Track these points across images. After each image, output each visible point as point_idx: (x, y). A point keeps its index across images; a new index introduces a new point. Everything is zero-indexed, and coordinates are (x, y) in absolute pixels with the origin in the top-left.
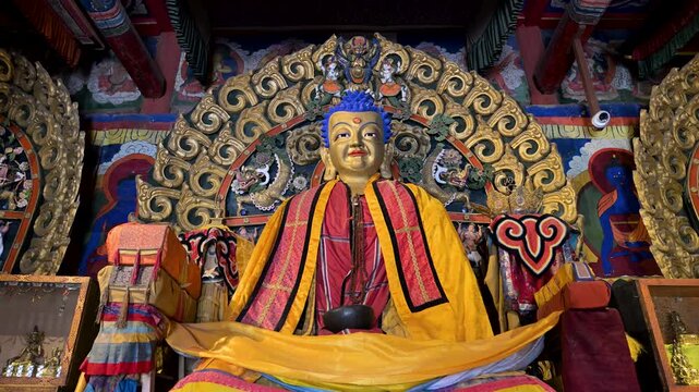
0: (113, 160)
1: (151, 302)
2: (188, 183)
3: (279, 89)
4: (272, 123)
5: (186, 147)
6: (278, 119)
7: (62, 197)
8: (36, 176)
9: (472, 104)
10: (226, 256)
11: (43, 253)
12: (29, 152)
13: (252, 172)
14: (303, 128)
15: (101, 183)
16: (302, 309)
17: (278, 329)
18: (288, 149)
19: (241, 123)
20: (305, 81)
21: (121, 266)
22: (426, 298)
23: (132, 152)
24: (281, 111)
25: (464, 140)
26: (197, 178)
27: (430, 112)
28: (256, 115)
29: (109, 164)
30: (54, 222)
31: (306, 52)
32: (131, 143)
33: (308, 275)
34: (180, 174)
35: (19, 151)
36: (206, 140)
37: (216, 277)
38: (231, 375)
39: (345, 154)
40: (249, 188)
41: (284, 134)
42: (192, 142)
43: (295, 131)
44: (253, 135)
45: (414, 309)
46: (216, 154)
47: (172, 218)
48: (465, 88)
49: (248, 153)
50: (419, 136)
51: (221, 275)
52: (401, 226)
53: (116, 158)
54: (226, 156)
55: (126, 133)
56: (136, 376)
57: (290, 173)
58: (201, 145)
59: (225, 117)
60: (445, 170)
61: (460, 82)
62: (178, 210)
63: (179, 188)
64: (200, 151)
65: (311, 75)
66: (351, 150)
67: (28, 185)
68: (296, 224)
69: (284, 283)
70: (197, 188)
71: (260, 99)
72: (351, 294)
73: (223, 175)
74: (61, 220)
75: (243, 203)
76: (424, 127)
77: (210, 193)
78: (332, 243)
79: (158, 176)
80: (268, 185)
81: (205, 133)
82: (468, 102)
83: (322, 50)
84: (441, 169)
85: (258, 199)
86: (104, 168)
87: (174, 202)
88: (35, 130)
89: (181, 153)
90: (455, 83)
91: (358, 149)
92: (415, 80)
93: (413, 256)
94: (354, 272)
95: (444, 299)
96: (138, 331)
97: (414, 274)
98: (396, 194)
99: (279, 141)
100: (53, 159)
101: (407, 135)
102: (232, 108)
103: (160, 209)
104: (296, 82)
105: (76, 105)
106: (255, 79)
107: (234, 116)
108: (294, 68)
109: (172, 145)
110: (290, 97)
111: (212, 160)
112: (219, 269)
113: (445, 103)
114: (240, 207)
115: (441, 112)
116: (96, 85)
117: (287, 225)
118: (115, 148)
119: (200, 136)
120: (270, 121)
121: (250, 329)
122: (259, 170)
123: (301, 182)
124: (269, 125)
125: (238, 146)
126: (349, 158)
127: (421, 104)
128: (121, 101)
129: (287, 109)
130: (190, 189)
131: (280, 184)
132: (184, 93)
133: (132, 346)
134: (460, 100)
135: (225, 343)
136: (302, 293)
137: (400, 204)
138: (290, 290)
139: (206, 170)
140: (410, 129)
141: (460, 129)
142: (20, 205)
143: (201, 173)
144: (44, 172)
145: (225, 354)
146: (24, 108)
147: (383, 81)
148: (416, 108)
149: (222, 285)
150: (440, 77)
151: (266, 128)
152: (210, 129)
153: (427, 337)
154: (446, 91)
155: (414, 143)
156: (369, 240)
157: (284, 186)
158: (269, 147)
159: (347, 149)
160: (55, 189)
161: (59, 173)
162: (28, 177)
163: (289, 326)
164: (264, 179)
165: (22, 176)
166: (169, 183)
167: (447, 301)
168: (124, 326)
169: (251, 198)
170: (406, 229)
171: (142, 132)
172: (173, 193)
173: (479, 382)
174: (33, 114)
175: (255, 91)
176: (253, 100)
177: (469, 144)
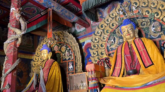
0: (84, 45)
1: (95, 77)
2: (99, 47)
3: (111, 21)
4: (112, 28)
5: (96, 40)
6: (113, 27)
7: (78, 56)
8: (73, 52)
9: (159, 8)
10: (108, 63)
11: (79, 66)
12: (70, 48)
13: (110, 42)
14: (119, 28)
15: (84, 50)
16: (123, 71)
17: (119, 77)
18: (116, 34)
19: (105, 31)
20: (116, 16)
21: (89, 72)
22: (149, 65)
23: (87, 43)
24: (113, 25)
25: (159, 18)
26: (100, 45)
27: (148, 13)
28: (108, 28)
29: (84, 46)
30: (78, 60)
31: (114, 10)
32: (86, 41)
33: (123, 64)
34: (97, 46)
35: (69, 48)
36: (99, 37)
37: (107, 67)
38: (110, 87)
39: (126, 35)
40: (111, 45)
41: (115, 31)
42: (97, 38)
43: (117, 29)
44: (108, 32)
45: (146, 67)
46: (102, 39)
47: (98, 55)
48: (156, 4)
49: (108, 37)
50: (146, 21)
51: (108, 66)
52: (140, 50)
53: (85, 44)
54: (104, 39)
55: (85, 39)
56: (96, 89)
57: (118, 39)
58: (99, 38)
59: (102, 31)
60: (155, 28)
61: (154, 3)
62: (98, 53)
63: (97, 48)
64: (99, 40)
65: (117, 15)
66: (127, 34)
67: (72, 54)
68: (119, 53)
69: (119, 67)
70: (101, 47)
71: (108, 24)
72: (133, 67)
73: (105, 43)
74: (79, 60)
75: (110, 48)
76: (147, 18)
77: (103, 48)
78: (127, 57)
79: (93, 48)
80: (114, 43)
81: (99, 36)
82: (158, 7)
83: (117, 8)
84: (154, 28)
85: (113, 47)
86: (83, 47)
87: (97, 52)
88: (70, 44)
89: (96, 41)
90: (153, 4)
91: (128, 34)
92: (142, 6)
93: (144, 56)
94: (132, 62)
95: (153, 64)
96: (94, 82)
97: (145, 60)
98: (138, 42)
99: (114, 32)
100: (74, 48)
101: (144, 22)
102: (102, 28)
103: (95, 54)
104: (114, 18)
105: (75, 38)
106: (105, 20)
107: (103, 30)
108: (112, 15)
109: (93, 40)
110: (114, 21)
111: (102, 41)
112: (107, 65)
113: (152, 10)
114: (110, 49)
115: (151, 12)
116: (77, 28)
117: (118, 54)
118: (84, 43)
119: (98, 37)
120: (111, 28)
121: (114, 77)
122: (111, 41)
123: (121, 40)
124: (111, 29)
125: (106, 36)
126: (127, 36)
127: (145, 12)
128: (82, 30)
129: (114, 24)
130: (99, 48)
131: (117, 42)
132: (93, 24)
133: (94, 84)
134: (155, 8)
135: (109, 81)
136: (123, 68)
137: (140, 44)
138: (120, 68)
139: (101, 43)
140: (144, 20)
141: (158, 15)
142: (72, 58)
143: (101, 44)
144: (74, 51)
145: (109, 83)
146: (67, 40)
147: (134, 10)
148: (144, 14)
149: (109, 68)
150: (148, 4)
151: (111, 30)
152: (99, 35)
153: (148, 74)
154: (151, 7)
155: (146, 23)
156: (134, 54)
157: (118, 42)
158: (112, 34)
159: (126, 34)
160: (77, 54)
161: (76, 51)
162: (72, 53)
163: (121, 75)
164: (113, 42)
165: (71, 53)
166: (95, 48)
167: (154, 64)
168: (92, 81)
169: (112, 47)
170: (142, 50)
171: (88, 38)
172: (97, 50)
173: (157, 83)
174: (69, 41)
175: (106, 23)
176: (106, 25)
177: (161, 18)
